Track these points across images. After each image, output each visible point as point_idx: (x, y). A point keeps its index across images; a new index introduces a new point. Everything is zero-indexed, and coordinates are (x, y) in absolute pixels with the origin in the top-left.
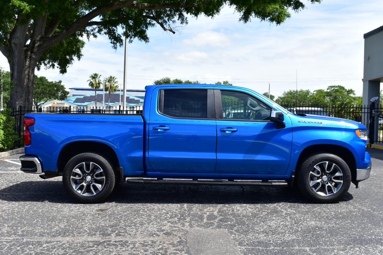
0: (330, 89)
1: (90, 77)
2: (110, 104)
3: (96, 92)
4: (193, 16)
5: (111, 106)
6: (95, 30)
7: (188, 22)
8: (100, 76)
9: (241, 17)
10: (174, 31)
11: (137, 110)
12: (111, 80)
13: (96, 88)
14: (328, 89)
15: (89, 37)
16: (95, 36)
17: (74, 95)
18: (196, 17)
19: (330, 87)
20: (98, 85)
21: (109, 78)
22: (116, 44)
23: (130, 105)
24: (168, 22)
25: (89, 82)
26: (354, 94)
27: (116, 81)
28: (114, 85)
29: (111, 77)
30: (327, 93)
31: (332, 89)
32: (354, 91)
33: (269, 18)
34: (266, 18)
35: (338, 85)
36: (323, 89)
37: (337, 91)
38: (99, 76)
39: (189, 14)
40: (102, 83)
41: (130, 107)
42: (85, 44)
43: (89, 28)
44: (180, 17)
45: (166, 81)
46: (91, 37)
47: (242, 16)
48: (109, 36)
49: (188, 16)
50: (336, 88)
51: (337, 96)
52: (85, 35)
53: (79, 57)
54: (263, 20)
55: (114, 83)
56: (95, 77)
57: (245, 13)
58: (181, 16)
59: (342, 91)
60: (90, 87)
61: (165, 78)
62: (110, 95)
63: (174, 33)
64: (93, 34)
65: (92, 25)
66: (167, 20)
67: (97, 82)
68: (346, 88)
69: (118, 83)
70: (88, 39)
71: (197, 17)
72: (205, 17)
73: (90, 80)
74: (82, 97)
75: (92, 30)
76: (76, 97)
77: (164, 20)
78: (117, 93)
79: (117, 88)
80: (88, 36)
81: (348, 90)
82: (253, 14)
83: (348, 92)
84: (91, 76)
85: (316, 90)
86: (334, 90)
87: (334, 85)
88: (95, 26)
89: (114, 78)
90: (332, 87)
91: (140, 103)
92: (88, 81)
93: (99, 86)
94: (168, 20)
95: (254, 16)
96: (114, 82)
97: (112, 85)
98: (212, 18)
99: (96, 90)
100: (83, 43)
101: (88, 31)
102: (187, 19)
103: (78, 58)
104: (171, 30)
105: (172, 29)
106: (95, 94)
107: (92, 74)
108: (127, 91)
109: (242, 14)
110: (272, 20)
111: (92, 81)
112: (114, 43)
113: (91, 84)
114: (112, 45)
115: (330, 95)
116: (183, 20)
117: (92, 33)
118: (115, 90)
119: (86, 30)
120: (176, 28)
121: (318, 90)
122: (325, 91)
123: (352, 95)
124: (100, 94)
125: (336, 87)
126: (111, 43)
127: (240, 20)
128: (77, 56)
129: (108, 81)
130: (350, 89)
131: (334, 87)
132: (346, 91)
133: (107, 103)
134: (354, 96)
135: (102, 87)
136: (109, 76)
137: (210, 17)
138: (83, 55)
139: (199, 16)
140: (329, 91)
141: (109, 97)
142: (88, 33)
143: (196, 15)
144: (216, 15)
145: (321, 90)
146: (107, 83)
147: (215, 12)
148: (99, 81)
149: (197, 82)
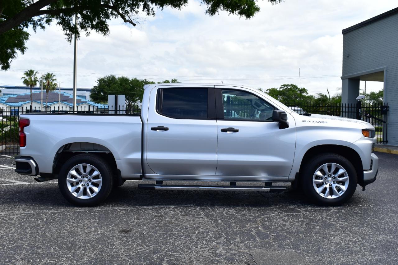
0: (283, 88)
1: (25, 74)
2: (48, 104)
3: (31, 91)
4: (158, 6)
5: (49, 107)
6: (42, 20)
7: (154, 12)
8: (36, 73)
9: (208, 9)
10: (134, 23)
11: (78, 110)
12: (49, 78)
13: (31, 86)
14: (281, 88)
15: (36, 28)
16: (43, 27)
17: (4, 94)
18: (161, 8)
19: (283, 86)
20: (33, 83)
21: (46, 75)
22: (71, 36)
23: (70, 105)
24: (130, 13)
25: (23, 80)
26: (307, 93)
27: (54, 78)
28: (52, 83)
29: (48, 74)
30: (280, 91)
31: (285, 88)
32: (307, 90)
33: (238, 11)
34: (234, 12)
35: (290, 84)
36: (276, 88)
37: (290, 89)
38: (34, 74)
39: (154, 4)
40: (38, 81)
41: (70, 107)
42: (29, 36)
43: (35, 18)
44: (144, 7)
45: (111, 79)
46: (38, 28)
47: (210, 8)
48: (63, 27)
49: (153, 6)
50: (289, 87)
51: (290, 95)
52: (31, 26)
53: (23, 50)
54: (232, 14)
55: (52, 81)
56: (30, 73)
57: (212, 6)
58: (146, 6)
59: (295, 90)
60: (25, 85)
61: (109, 75)
62: (47, 95)
63: (134, 25)
64: (41, 25)
65: (40, 15)
66: (129, 11)
67: (33, 80)
68: (298, 87)
69: (57, 81)
70: (35, 30)
71: (163, 7)
72: (171, 8)
73: (24, 77)
74: (15, 96)
75: (39, 20)
76: (9, 96)
77: (126, 10)
78: (55, 91)
79: (55, 87)
80: (34, 27)
81: (301, 89)
82: (222, 7)
83: (300, 90)
84: (25, 72)
85: (268, 89)
86: (286, 88)
87: (286, 84)
88: (43, 16)
89: (51, 75)
90: (284, 86)
91: (81, 103)
92: (22, 78)
93: (36, 84)
94: (131, 11)
95: (222, 9)
96: (52, 79)
97: (50, 83)
98: (179, 10)
99: (31, 89)
100: (27, 35)
101: (34, 21)
102: (153, 9)
103: (21, 52)
104: (131, 22)
105: (133, 21)
106: (31, 93)
107: (26, 71)
108: (78, 90)
109: (210, 6)
110: (241, 13)
111: (26, 78)
112: (69, 35)
113: (26, 82)
114: (67, 37)
115: (284, 94)
116: (148, 10)
117: (39, 23)
118: (54, 89)
119: (33, 20)
120: (137, 20)
121: (271, 89)
122: (278, 90)
123: (304, 94)
124: (35, 92)
125: (289, 85)
126: (66, 34)
127: (207, 12)
128: (19, 50)
129: (46, 79)
130: (303, 88)
131: (287, 85)
132: (299, 89)
133: (45, 103)
134: (306, 95)
135: (38, 85)
136: (46, 74)
137: (177, 8)
138: (27, 48)
139: (164, 7)
140: (281, 89)
141: (47, 96)
142: (35, 24)
143: (162, 6)
144: (183, 6)
145: (274, 89)
146: (44, 81)
147: (182, 3)
148: (34, 79)
149: (146, 80)
